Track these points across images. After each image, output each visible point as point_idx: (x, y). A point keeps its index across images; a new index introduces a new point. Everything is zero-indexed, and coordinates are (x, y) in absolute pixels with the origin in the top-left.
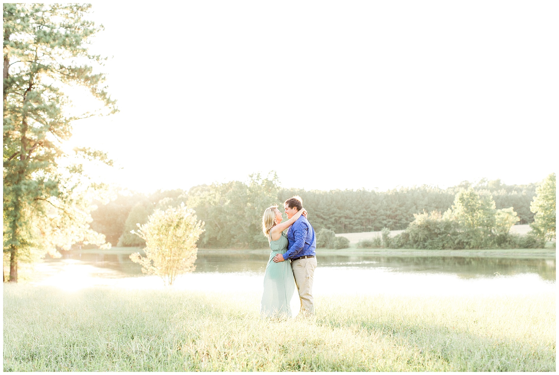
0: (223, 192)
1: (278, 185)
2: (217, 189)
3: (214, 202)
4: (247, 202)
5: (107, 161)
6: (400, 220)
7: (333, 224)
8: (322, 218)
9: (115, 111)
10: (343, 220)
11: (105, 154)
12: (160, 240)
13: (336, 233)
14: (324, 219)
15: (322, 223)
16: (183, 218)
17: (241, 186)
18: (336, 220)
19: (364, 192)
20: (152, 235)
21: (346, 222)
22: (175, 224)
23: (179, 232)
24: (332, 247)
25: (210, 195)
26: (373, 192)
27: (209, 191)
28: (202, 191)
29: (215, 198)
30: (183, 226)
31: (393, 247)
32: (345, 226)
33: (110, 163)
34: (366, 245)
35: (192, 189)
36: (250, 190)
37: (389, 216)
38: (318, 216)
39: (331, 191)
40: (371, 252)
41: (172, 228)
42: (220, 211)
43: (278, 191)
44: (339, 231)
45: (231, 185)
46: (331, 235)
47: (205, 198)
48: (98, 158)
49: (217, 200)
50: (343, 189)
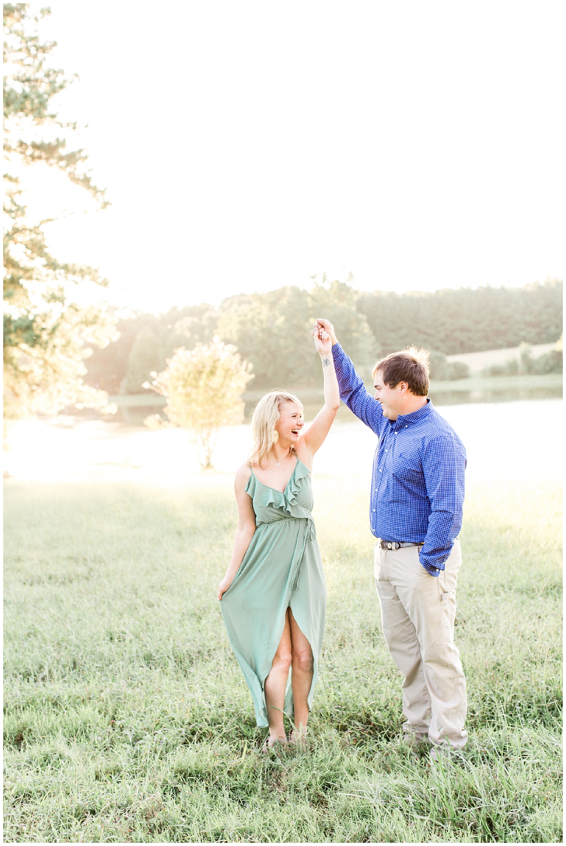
0: (273, 305)
1: (355, 288)
2: (261, 299)
3: (261, 322)
4: (310, 316)
5: (100, 280)
6: (547, 328)
7: (443, 341)
8: (425, 333)
9: (106, 204)
10: (458, 334)
11: (96, 271)
12: (188, 395)
13: (448, 354)
14: (429, 335)
15: (426, 341)
16: (219, 360)
17: (299, 295)
18: (447, 336)
19: (488, 290)
20: (176, 388)
21: (463, 337)
22: (208, 369)
23: (216, 382)
24: (443, 379)
25: (252, 310)
26: (503, 289)
27: (250, 303)
28: (241, 303)
29: (259, 313)
30: (220, 372)
31: (538, 373)
32: (462, 344)
33: (105, 283)
34: (496, 372)
35: (224, 301)
36: (313, 299)
37: (529, 324)
38: (419, 331)
39: (438, 292)
40: (502, 383)
41: (204, 376)
42: (268, 332)
43: (356, 298)
44: (452, 351)
45: (282, 293)
46: (441, 360)
47: (245, 315)
48: (87, 277)
49: (263, 317)
50: (455, 287)
